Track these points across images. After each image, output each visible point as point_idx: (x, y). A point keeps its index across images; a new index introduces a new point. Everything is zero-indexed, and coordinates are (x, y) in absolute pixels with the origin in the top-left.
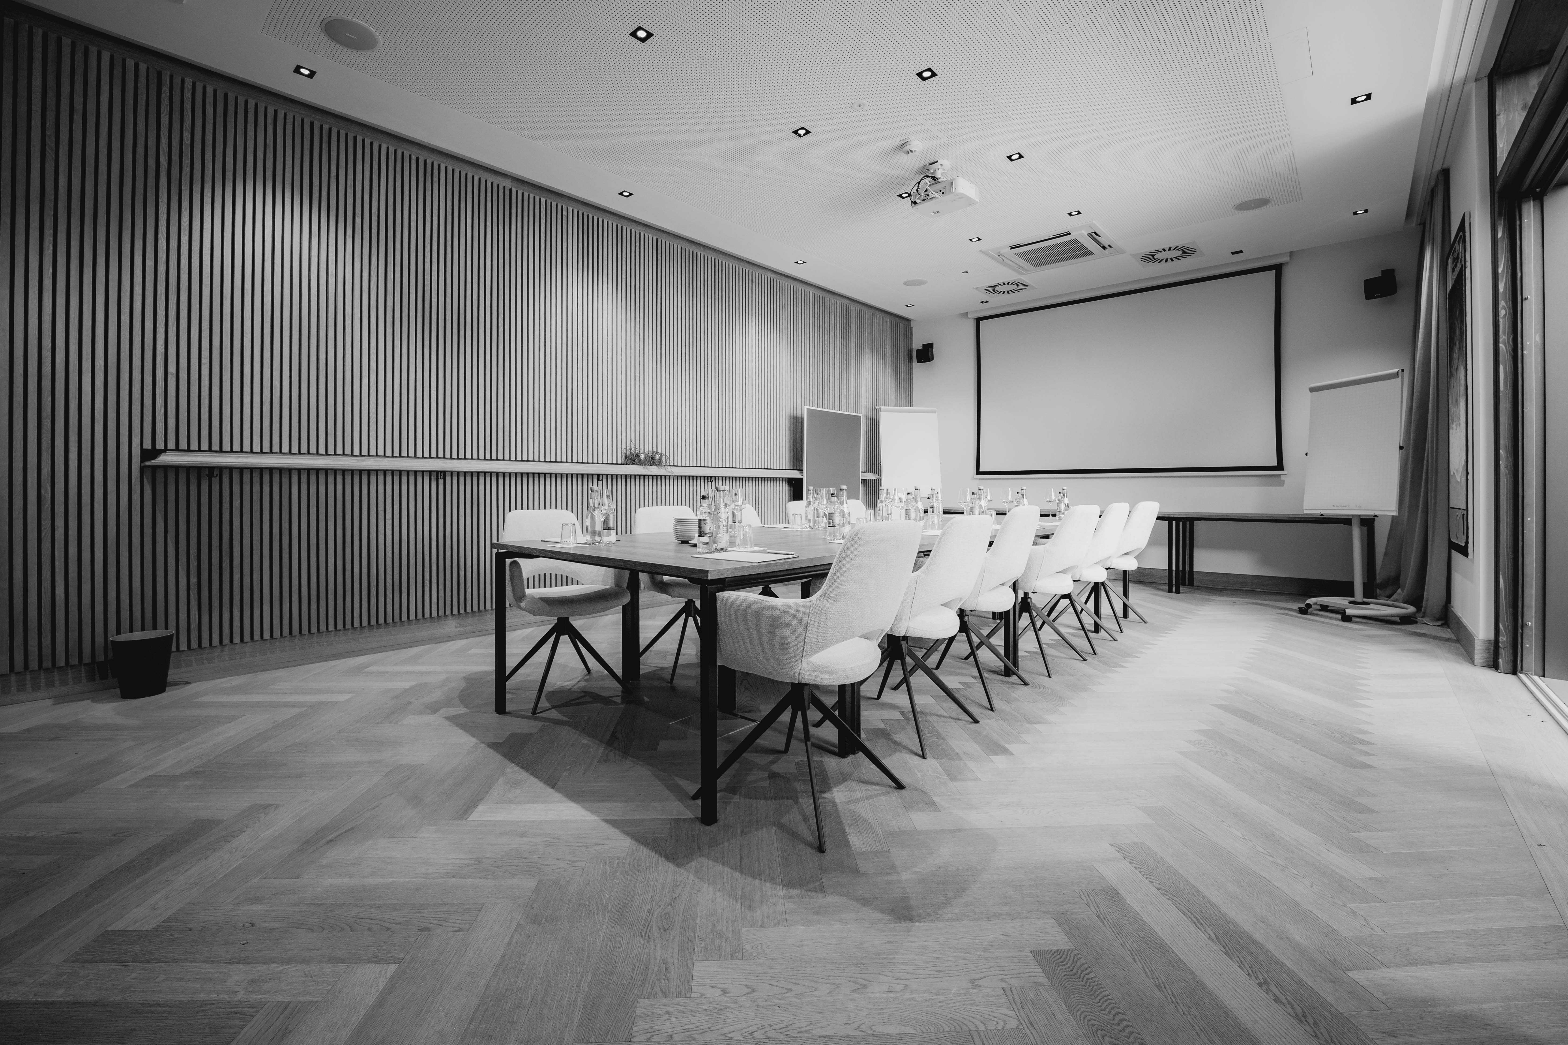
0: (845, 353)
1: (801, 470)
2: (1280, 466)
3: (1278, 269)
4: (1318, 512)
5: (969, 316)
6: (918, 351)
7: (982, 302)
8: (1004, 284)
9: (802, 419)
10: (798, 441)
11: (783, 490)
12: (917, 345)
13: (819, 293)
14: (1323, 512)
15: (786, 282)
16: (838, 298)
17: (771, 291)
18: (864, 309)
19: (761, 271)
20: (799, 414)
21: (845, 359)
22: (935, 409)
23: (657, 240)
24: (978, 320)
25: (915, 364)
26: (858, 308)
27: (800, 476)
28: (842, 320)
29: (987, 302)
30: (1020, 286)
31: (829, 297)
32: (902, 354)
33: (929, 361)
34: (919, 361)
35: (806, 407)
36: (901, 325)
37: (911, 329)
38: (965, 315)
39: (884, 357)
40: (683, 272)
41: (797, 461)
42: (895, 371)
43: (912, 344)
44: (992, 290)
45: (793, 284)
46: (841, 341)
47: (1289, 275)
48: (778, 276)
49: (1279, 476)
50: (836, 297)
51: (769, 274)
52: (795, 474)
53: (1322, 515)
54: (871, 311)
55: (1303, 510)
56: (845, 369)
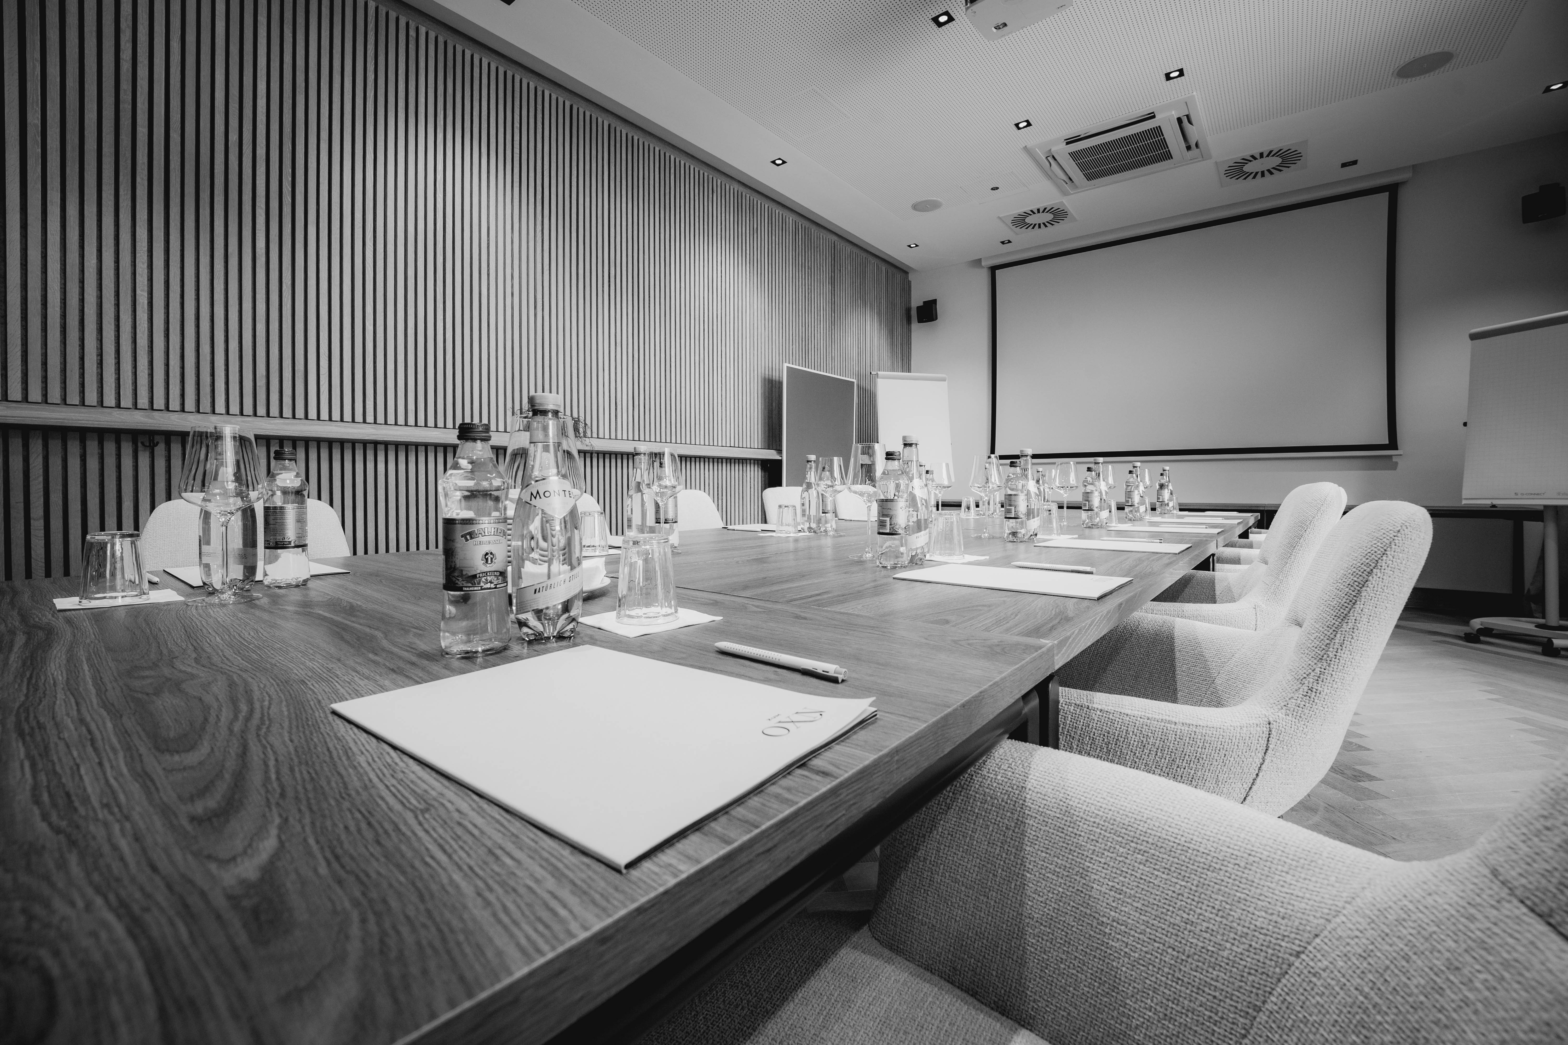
0: (833, 303)
1: (780, 451)
2: (1393, 444)
3: (1393, 190)
4: (1489, 502)
5: (983, 264)
6: (918, 308)
7: (1003, 243)
8: (1038, 210)
9: (780, 383)
10: (774, 412)
11: (754, 475)
12: (916, 301)
13: (801, 222)
14: (1495, 502)
15: (758, 200)
16: (825, 232)
17: (739, 208)
18: (855, 250)
19: (725, 180)
20: (776, 376)
21: (833, 311)
22: (944, 376)
23: (571, 107)
24: (993, 269)
25: (915, 325)
26: (849, 248)
27: (778, 457)
28: (829, 260)
29: (1009, 242)
30: (1058, 215)
31: (814, 229)
32: (899, 314)
33: (933, 320)
34: (920, 320)
35: (786, 365)
36: (899, 276)
37: (909, 283)
38: (977, 263)
39: (879, 314)
40: (612, 160)
41: (773, 438)
42: (891, 333)
43: (910, 301)
44: (1021, 221)
45: (767, 204)
46: (828, 287)
47: (1406, 197)
48: (749, 191)
49: (1390, 457)
50: (823, 230)
51: (736, 186)
52: (771, 455)
53: (1494, 506)
54: (864, 255)
55: (1461, 500)
56: (833, 323)
